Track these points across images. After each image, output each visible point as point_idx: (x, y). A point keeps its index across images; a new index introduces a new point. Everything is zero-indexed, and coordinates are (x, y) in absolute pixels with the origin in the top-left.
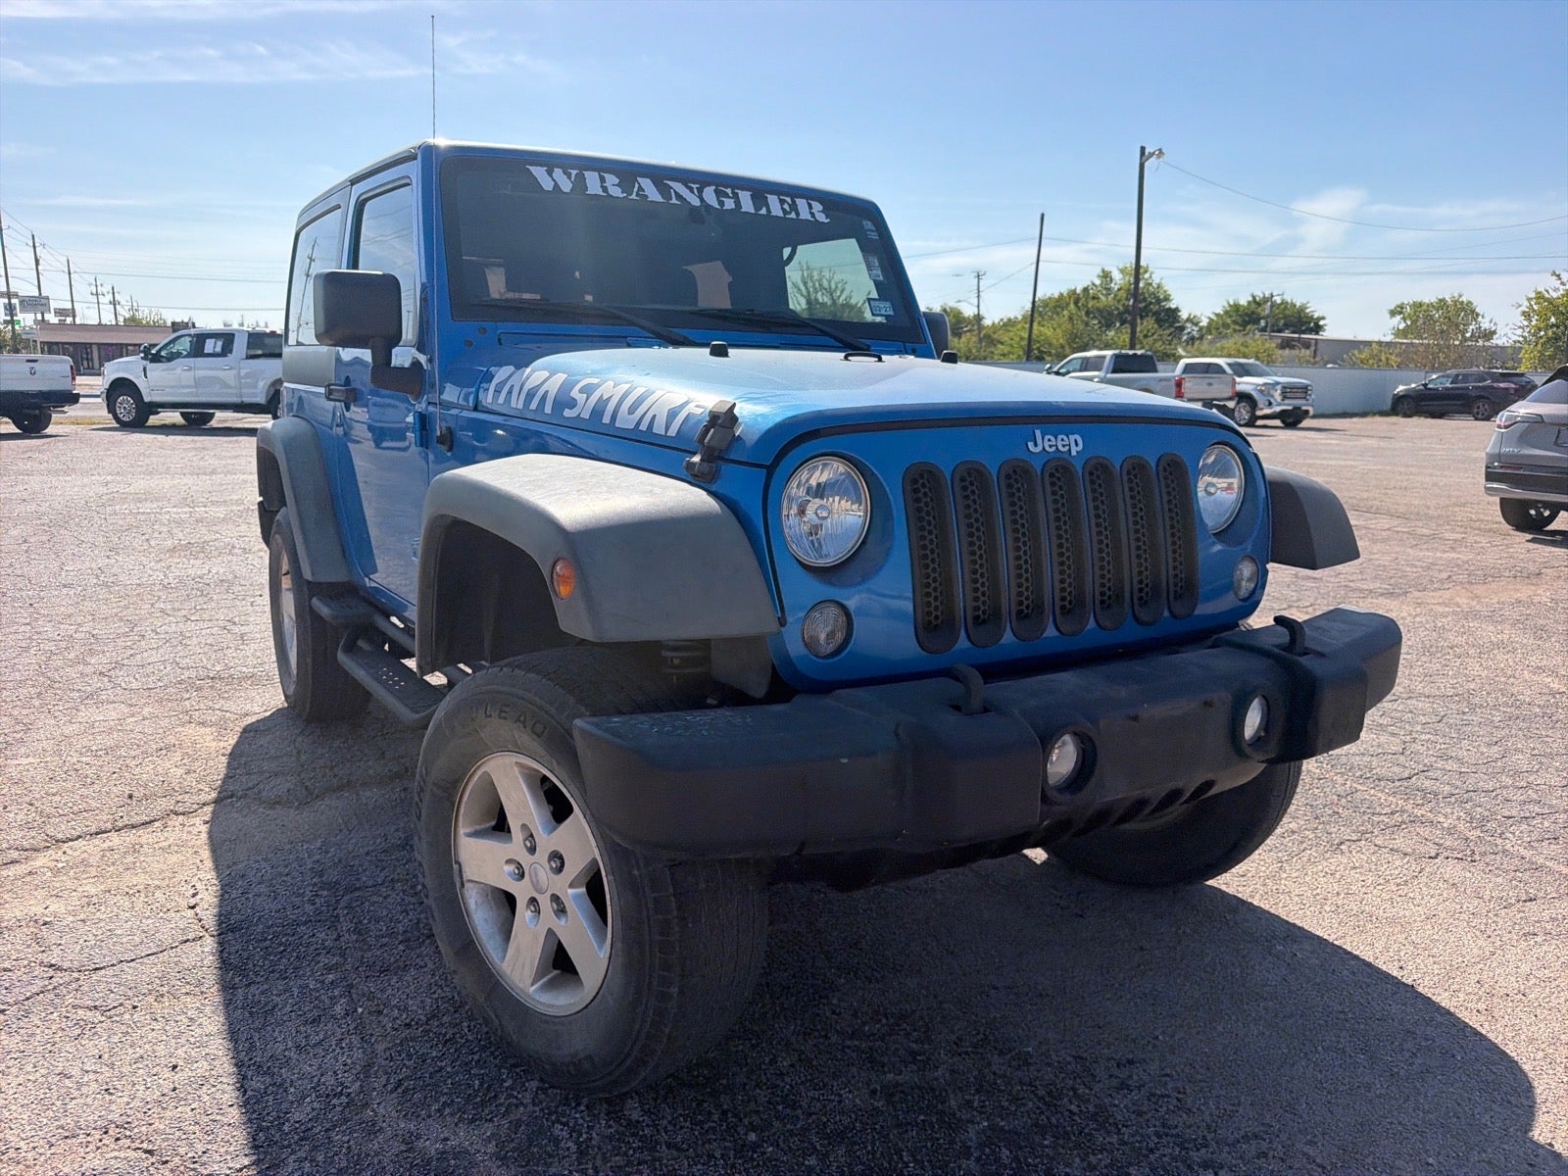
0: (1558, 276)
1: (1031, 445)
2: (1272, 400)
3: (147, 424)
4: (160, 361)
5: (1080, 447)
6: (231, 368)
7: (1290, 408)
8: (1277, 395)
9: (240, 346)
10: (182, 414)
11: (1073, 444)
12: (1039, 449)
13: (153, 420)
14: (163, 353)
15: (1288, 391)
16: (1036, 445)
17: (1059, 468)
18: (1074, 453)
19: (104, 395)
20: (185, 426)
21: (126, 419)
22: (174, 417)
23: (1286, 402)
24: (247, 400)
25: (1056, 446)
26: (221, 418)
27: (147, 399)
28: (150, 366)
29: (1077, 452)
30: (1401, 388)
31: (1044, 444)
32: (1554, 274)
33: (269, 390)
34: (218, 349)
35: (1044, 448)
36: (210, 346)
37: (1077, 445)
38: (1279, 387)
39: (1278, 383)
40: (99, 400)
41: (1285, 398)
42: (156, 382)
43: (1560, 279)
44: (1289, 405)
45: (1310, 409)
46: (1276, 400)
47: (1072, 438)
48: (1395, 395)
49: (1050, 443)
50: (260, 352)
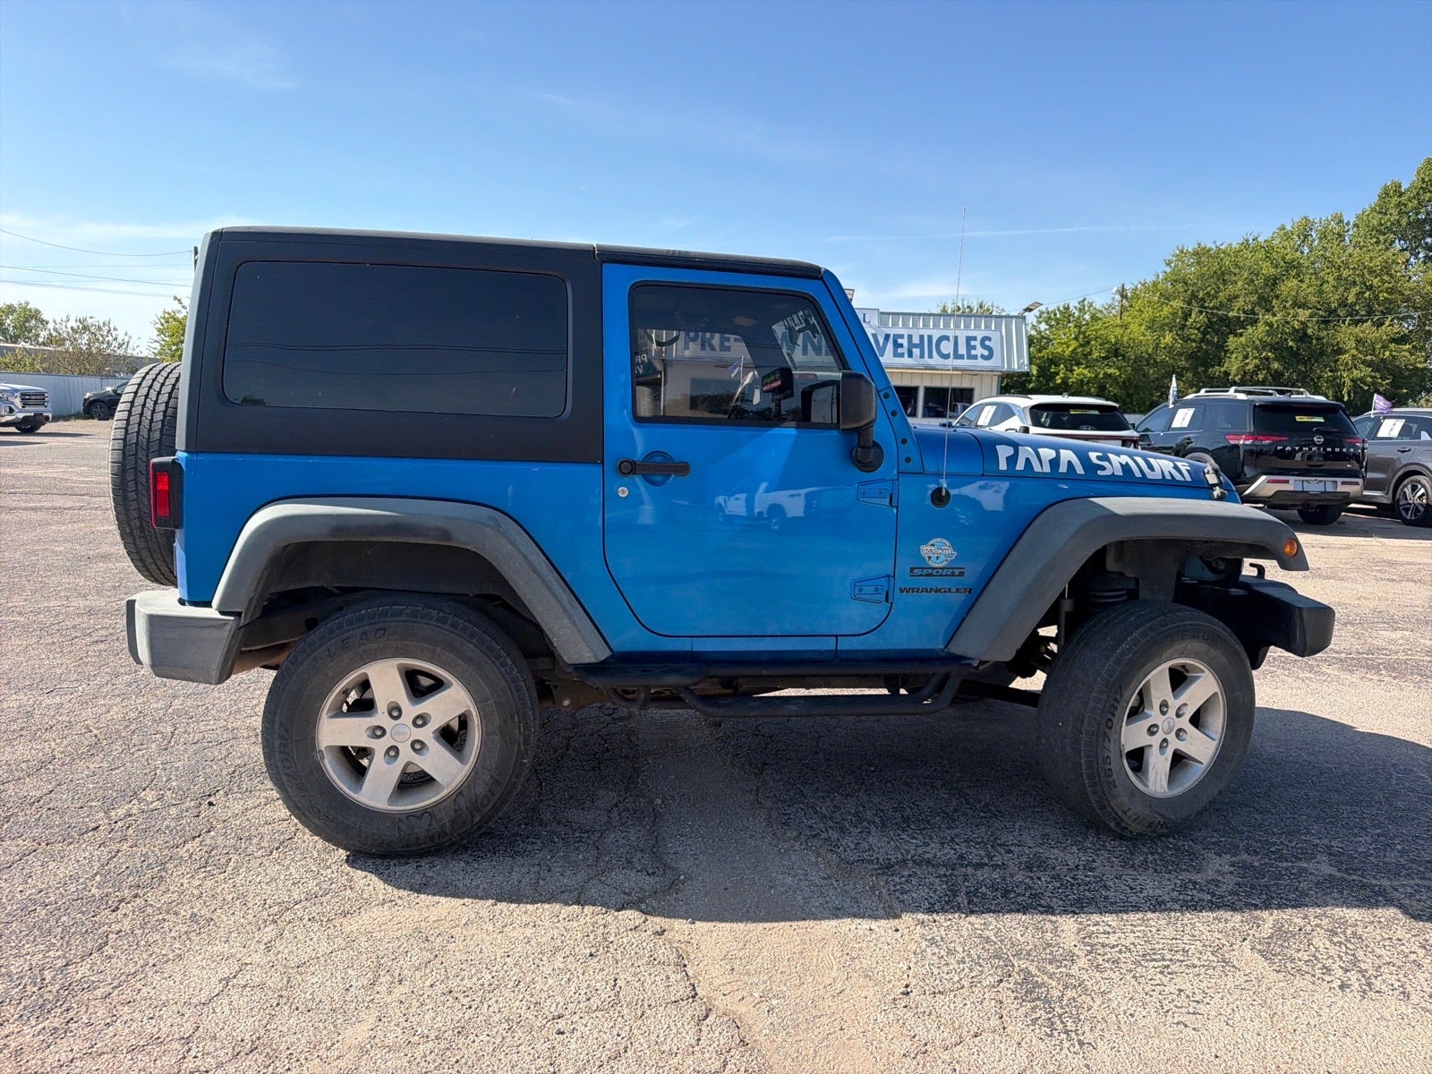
0: (179, 300)
2: (12, 406)
7: (32, 414)
8: (18, 402)
15: (26, 398)
23: (27, 408)
30: (88, 395)
32: (175, 298)
38: (18, 394)
39: (17, 390)
41: (25, 405)
43: (181, 303)
44: (30, 412)
45: (50, 415)
46: (17, 408)
48: (85, 400)
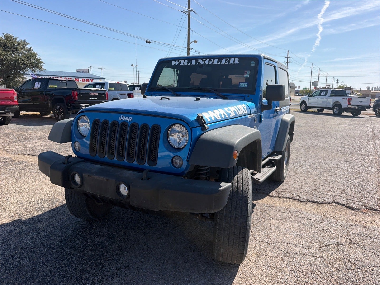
1: (119, 118)
3: (307, 111)
4: (312, 97)
5: (131, 120)
6: (326, 99)
9: (329, 93)
10: (317, 109)
11: (129, 119)
12: (121, 119)
13: (309, 110)
14: (313, 95)
16: (120, 118)
17: (124, 124)
18: (129, 121)
19: (300, 104)
20: (317, 112)
21: (303, 110)
22: (315, 110)
24: (328, 106)
25: (125, 119)
26: (325, 111)
27: (308, 105)
28: (310, 98)
29: (130, 121)
31: (122, 118)
33: (333, 104)
34: (324, 94)
35: (122, 119)
36: (323, 93)
37: (130, 119)
40: (299, 105)
42: (310, 101)
47: (129, 118)
49: (124, 118)
50: (334, 95)
